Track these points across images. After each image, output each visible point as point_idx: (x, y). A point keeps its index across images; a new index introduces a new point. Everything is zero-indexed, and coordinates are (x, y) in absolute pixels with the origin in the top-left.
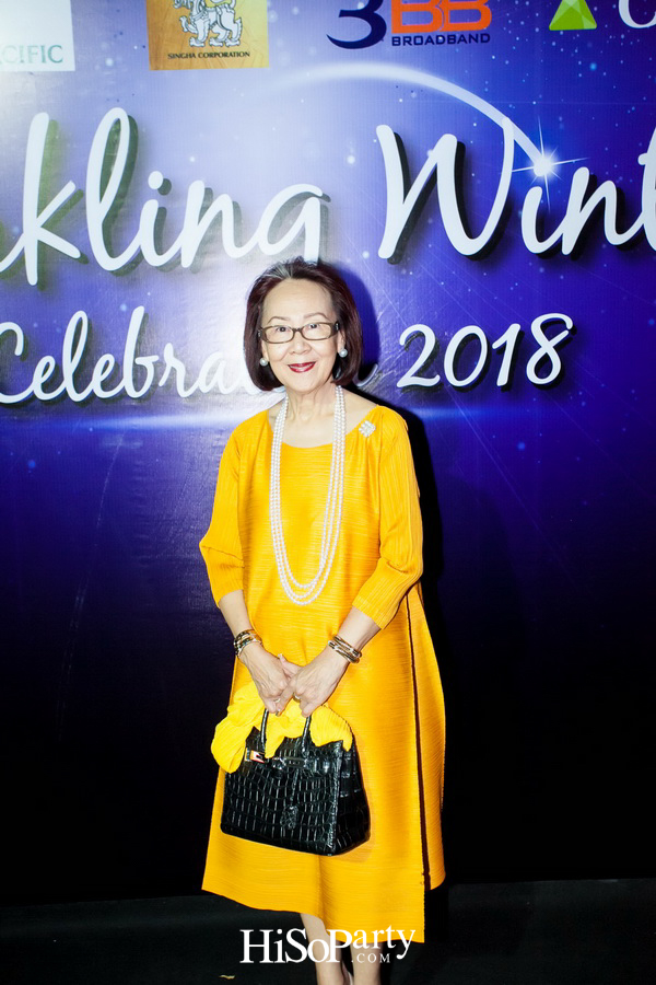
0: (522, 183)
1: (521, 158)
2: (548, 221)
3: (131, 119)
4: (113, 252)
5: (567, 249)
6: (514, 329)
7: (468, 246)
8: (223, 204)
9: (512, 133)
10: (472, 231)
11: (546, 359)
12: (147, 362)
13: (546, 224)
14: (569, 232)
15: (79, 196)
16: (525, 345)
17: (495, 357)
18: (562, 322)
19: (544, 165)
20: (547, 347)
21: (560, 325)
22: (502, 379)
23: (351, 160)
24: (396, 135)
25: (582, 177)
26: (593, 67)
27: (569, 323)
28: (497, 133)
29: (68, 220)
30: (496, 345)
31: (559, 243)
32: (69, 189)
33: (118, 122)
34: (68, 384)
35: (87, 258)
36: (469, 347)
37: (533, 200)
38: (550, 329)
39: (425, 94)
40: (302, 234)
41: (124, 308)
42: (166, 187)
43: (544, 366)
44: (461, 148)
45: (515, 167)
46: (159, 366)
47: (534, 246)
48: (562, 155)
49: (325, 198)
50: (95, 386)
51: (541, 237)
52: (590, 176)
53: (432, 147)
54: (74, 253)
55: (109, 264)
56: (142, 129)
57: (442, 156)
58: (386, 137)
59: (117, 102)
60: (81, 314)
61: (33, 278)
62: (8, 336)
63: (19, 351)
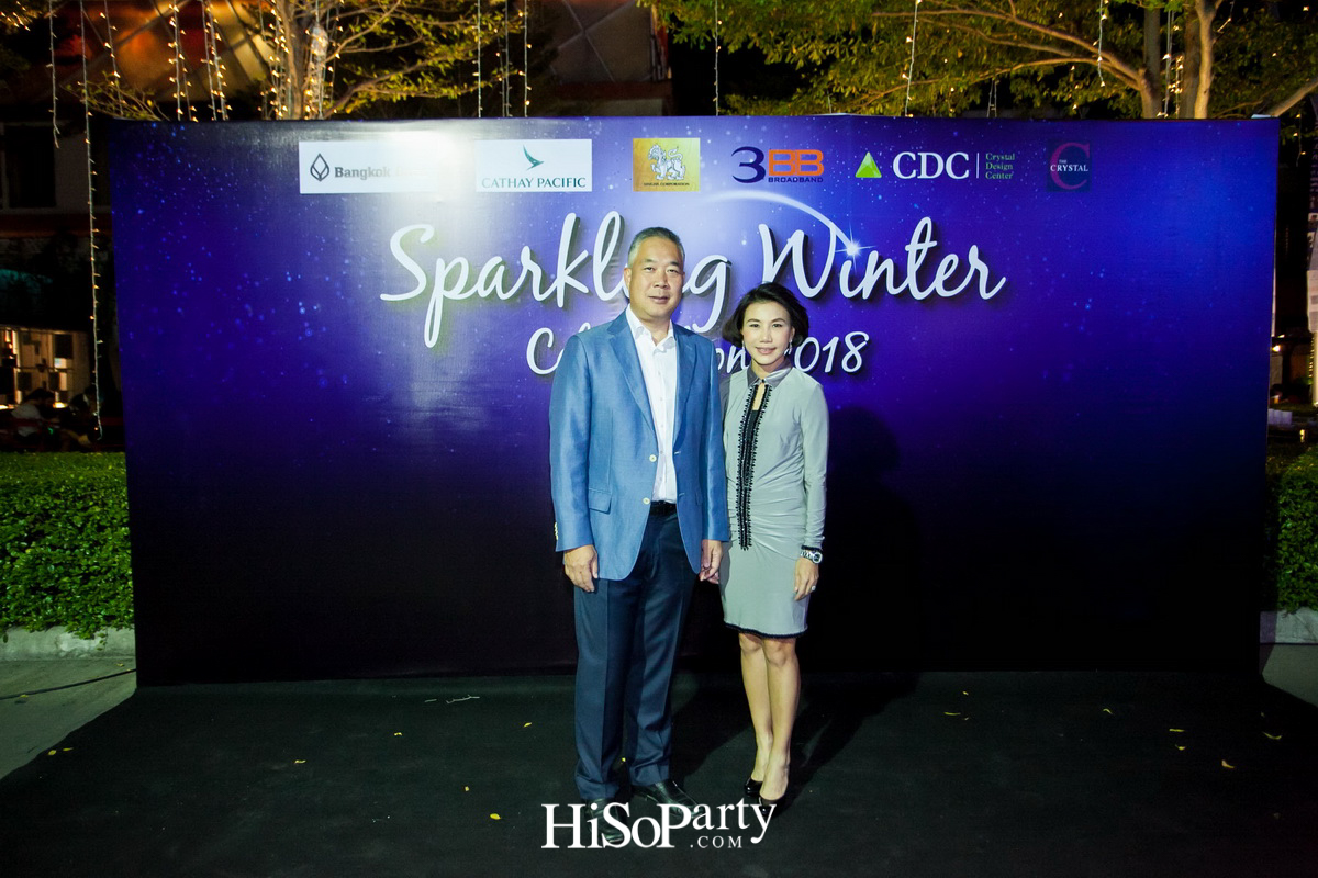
0: (840, 258)
1: (840, 244)
2: (855, 280)
3: (621, 218)
4: (607, 289)
5: (866, 296)
6: (835, 340)
7: (809, 292)
9: (835, 231)
10: (812, 283)
11: (853, 358)
13: (853, 282)
14: (867, 286)
15: (590, 258)
16: (842, 350)
17: (824, 355)
18: (862, 337)
19: (853, 249)
20: (854, 351)
21: (861, 339)
22: (828, 369)
23: (744, 243)
24: (770, 231)
25: (874, 256)
26: (880, 197)
27: (867, 338)
28: (827, 230)
29: (582, 272)
30: (824, 349)
31: (861, 292)
32: (584, 254)
33: (613, 220)
35: (592, 292)
36: (810, 349)
37: (846, 268)
38: (856, 341)
39: (786, 208)
40: (715, 282)
43: (852, 362)
44: (806, 238)
45: (836, 249)
47: (847, 293)
48: (862, 244)
49: (729, 263)
51: (852, 287)
52: (879, 257)
53: (790, 237)
54: (584, 289)
55: (603, 296)
56: (627, 223)
57: (796, 242)
58: (764, 231)
59: (614, 209)
61: (560, 303)
62: (545, 336)
63: (550, 345)
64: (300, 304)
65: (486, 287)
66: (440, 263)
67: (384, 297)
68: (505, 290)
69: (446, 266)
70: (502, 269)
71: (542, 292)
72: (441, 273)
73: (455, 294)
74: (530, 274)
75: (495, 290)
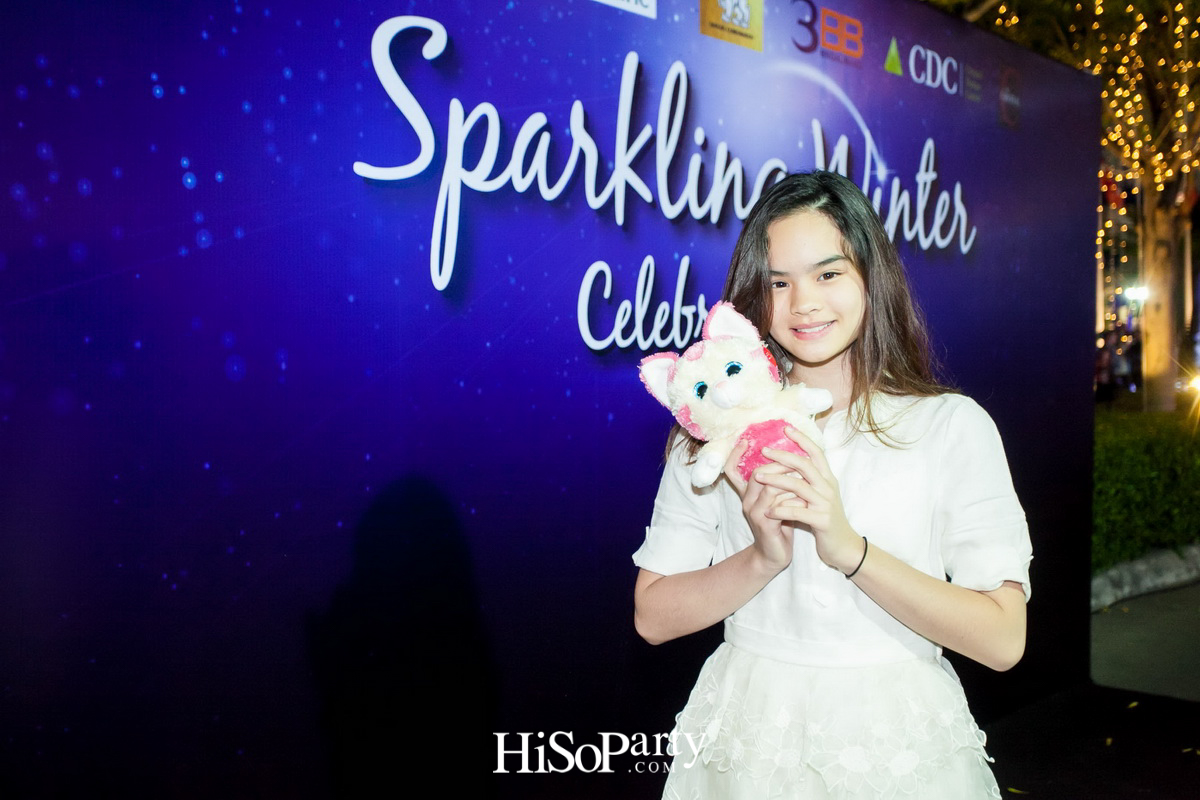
1: (873, 164)
3: (688, 74)
8: (736, 168)
9: (869, 142)
12: (689, 311)
14: (891, 225)
15: (652, 140)
19: (881, 171)
23: (801, 145)
25: (896, 185)
28: (863, 143)
29: (643, 163)
32: (647, 131)
33: (679, 77)
34: (638, 332)
35: (656, 203)
39: (834, 99)
41: (676, 256)
42: (705, 146)
44: (849, 149)
45: (871, 168)
46: (696, 316)
50: (655, 334)
52: (900, 186)
53: (837, 143)
54: (647, 196)
55: (667, 208)
57: (841, 152)
58: (817, 129)
59: (679, 54)
60: (649, 260)
61: (620, 219)
62: (601, 275)
63: (607, 294)
64: (185, 163)
65: (524, 173)
66: (456, 107)
67: (362, 169)
68: (551, 183)
69: (466, 115)
70: (546, 138)
71: (598, 193)
72: (459, 129)
73: (478, 180)
74: (582, 155)
75: (535, 182)
